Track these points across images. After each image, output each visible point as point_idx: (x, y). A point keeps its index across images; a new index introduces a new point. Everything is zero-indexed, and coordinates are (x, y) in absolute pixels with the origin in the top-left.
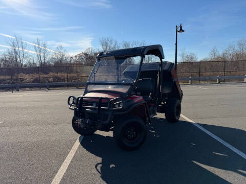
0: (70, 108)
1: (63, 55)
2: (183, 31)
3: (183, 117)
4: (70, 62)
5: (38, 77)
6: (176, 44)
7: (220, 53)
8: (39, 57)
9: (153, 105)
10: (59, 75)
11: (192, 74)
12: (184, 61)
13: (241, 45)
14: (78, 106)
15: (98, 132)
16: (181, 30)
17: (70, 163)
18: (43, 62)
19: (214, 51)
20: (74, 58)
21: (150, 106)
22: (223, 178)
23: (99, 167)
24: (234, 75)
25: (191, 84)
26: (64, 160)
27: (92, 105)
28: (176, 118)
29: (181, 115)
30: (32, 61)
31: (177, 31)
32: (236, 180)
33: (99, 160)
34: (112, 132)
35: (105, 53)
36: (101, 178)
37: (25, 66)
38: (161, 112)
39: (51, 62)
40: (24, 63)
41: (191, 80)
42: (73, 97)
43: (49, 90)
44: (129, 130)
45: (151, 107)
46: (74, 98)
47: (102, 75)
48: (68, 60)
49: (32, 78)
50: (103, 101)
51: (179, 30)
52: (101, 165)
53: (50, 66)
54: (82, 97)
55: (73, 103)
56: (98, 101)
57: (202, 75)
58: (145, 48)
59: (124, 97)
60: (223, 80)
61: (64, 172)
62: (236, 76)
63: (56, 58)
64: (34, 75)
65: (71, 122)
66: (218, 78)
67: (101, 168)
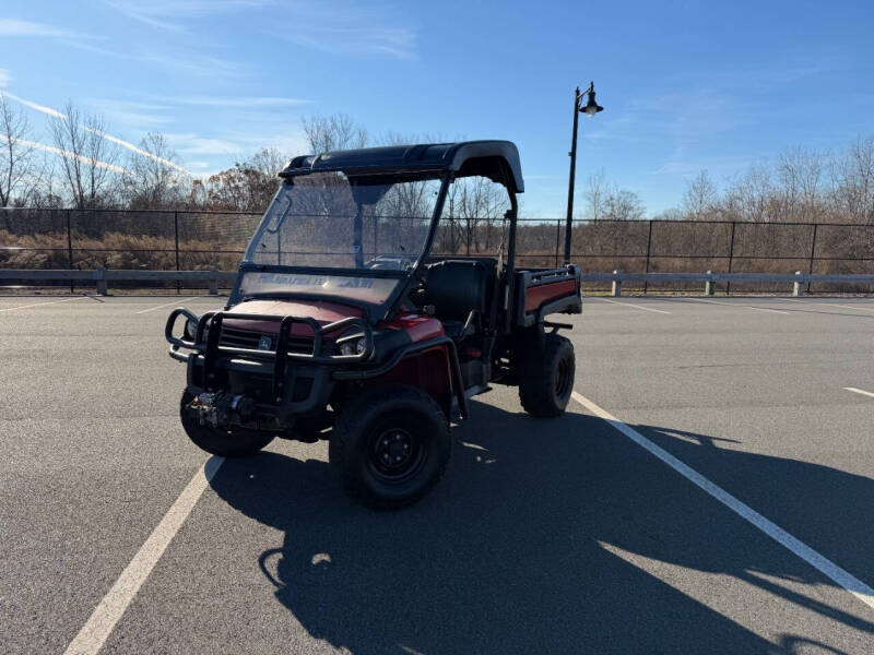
0: (172, 355)
1: (165, 173)
2: (600, 109)
3: (581, 401)
4: (192, 197)
5: (66, 246)
6: (573, 155)
7: (720, 194)
8: (73, 174)
9: (479, 354)
10: (146, 242)
11: (625, 260)
12: (599, 217)
13: (790, 172)
14: (204, 347)
15: (279, 446)
16: (593, 105)
17: (168, 551)
18: (87, 192)
19: (701, 187)
20: (208, 186)
21: (465, 359)
22: (698, 598)
23: (273, 562)
24: (761, 270)
25: (618, 295)
26: (144, 538)
27: (255, 346)
28: (558, 402)
29: (574, 395)
30: (43, 190)
31: (577, 109)
32: (740, 607)
33: (276, 537)
34: (327, 442)
35: (312, 162)
36: (275, 601)
37: (19, 203)
38: (507, 380)
39: (118, 196)
40: (14, 195)
41: (618, 283)
42: (185, 313)
43: (105, 295)
44: (388, 437)
45: (471, 363)
46: (191, 318)
47: (307, 250)
48: (185, 193)
49: (41, 251)
50: (295, 330)
51: (584, 103)
52: (280, 556)
53: (114, 211)
54: (221, 316)
55: (187, 337)
56: (276, 329)
57: (655, 268)
58: (455, 149)
59: (374, 320)
60: (724, 288)
61: (141, 582)
62: (768, 274)
63: (140, 180)
64: (49, 240)
65: (178, 407)
66: (709, 278)
67: (281, 566)
